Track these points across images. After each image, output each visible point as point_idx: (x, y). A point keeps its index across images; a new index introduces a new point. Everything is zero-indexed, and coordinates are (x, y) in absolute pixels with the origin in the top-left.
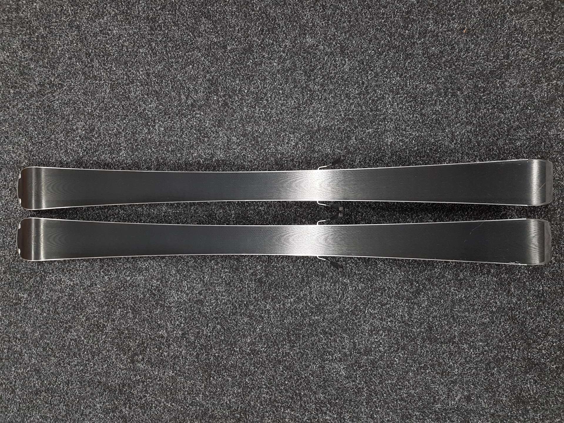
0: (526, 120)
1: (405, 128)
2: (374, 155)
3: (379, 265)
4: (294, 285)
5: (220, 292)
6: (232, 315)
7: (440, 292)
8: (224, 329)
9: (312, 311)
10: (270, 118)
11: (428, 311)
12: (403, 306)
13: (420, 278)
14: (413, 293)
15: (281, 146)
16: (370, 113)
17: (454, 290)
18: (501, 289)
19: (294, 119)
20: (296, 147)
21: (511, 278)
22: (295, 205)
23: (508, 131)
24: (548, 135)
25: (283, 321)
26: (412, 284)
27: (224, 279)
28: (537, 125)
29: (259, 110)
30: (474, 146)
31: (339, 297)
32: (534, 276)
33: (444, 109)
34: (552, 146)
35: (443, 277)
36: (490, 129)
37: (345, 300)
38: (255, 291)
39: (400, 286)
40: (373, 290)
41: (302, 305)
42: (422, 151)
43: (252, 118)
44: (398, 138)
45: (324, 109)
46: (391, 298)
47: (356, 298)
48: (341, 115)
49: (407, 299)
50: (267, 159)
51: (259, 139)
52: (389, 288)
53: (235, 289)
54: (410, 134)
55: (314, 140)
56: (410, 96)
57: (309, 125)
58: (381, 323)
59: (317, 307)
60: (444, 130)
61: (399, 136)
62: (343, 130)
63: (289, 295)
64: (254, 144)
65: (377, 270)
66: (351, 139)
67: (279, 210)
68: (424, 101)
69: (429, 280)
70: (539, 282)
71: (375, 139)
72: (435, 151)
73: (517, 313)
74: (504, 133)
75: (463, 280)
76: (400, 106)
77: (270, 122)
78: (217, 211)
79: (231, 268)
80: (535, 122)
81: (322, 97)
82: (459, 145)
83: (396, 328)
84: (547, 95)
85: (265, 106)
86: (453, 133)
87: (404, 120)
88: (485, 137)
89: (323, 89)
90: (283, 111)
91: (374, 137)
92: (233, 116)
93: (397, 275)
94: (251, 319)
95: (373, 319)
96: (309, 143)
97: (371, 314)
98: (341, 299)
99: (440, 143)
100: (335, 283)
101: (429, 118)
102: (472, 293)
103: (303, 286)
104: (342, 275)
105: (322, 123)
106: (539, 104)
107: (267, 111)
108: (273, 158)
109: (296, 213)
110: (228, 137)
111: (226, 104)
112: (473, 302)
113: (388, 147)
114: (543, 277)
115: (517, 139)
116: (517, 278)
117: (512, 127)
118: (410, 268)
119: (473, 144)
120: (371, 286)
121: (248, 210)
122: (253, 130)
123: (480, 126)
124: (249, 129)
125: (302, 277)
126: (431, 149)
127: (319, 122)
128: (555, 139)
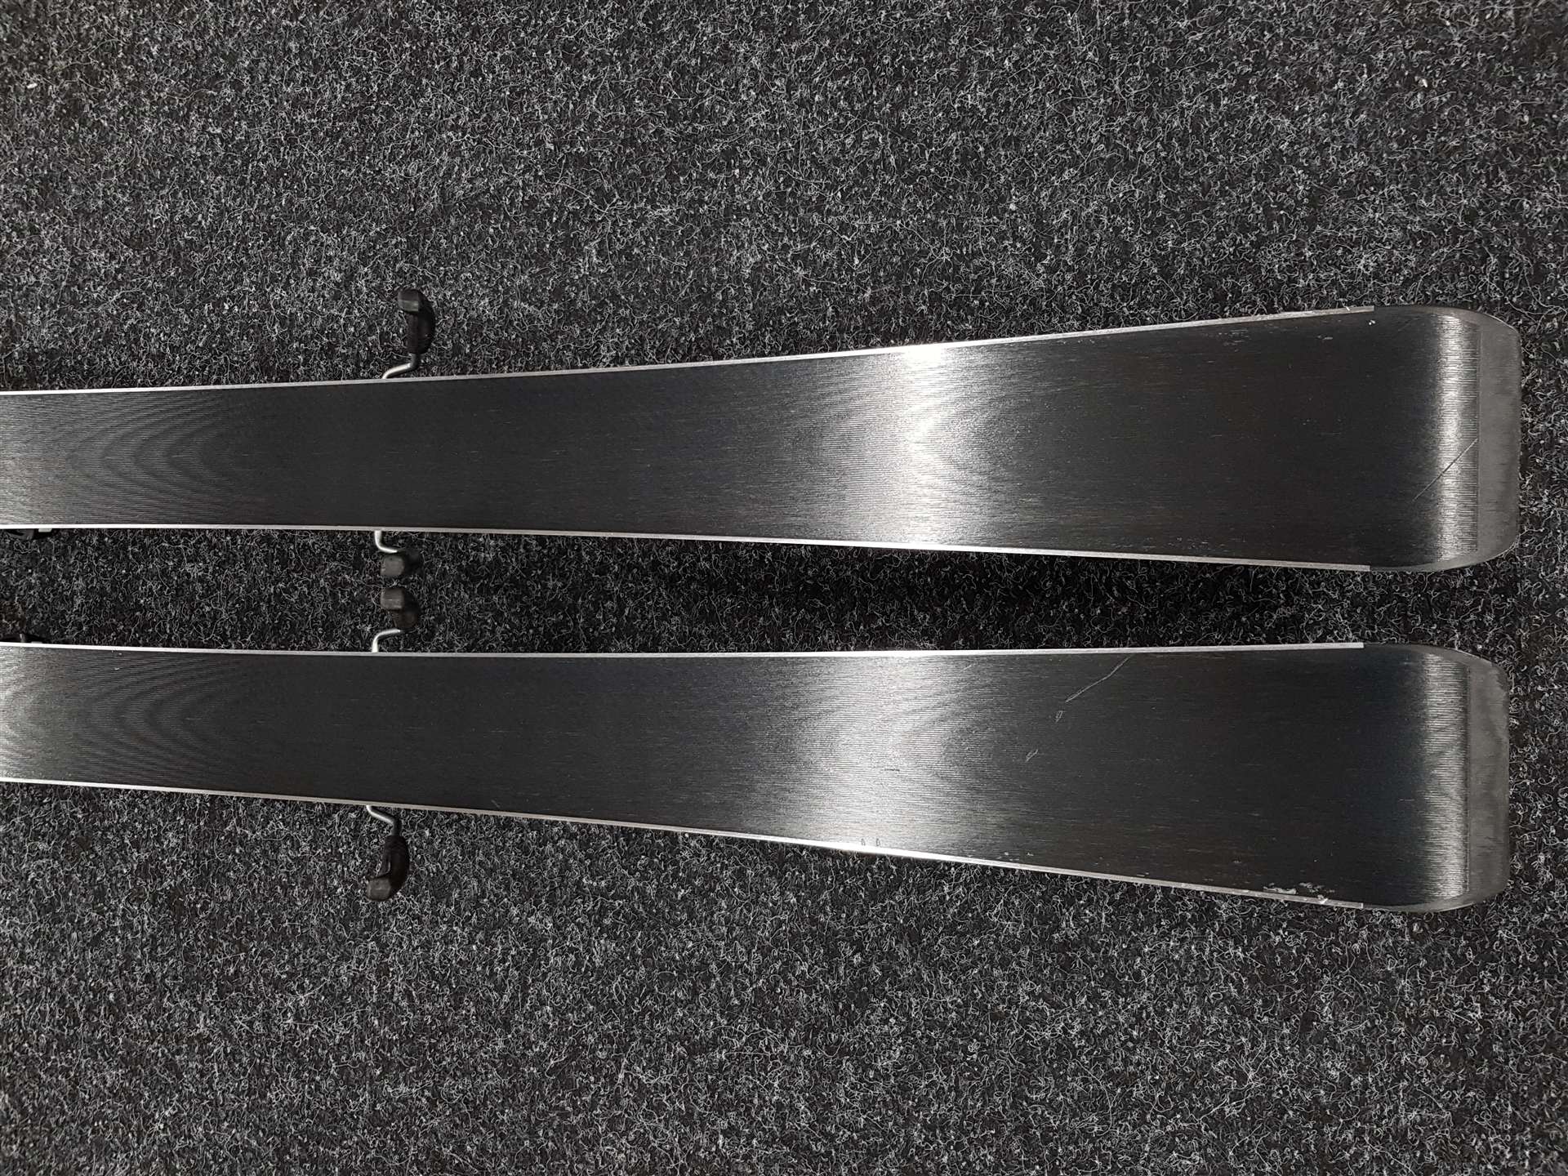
0: (1403, 142)
1: (821, 198)
2: (681, 327)
3: (685, 854)
4: (314, 933)
5: (14, 941)
6: (57, 1052)
7: (966, 1004)
8: (24, 1112)
9: (385, 1058)
10: (245, 164)
11: (904, 1089)
12: (786, 1061)
13: (870, 925)
14: (836, 996)
15: (287, 286)
16: (668, 130)
17: (1031, 993)
18: (1266, 1004)
19: (343, 165)
20: (347, 288)
21: (1317, 953)
22: (332, 557)
23: (1315, 198)
24: (1517, 217)
25: (263, 1096)
26: (832, 954)
27: (33, 883)
28: (1461, 168)
29: (204, 127)
30: (1144, 279)
31: (506, 999)
32: (1438, 947)
33: (1002, 99)
34: (1539, 275)
35: (981, 925)
36: (1223, 193)
37: (532, 1016)
38: (154, 948)
39: (776, 959)
40: (656, 973)
41: (345, 1025)
42: (895, 310)
43: (170, 166)
44: (786, 247)
45: (473, 116)
46: (731, 1019)
47: (579, 1005)
48: (540, 142)
49: (807, 1030)
50: (226, 345)
51: (199, 258)
52: (725, 969)
53: (74, 935)
54: (844, 228)
55: (423, 259)
56: (849, 44)
57: (404, 191)
58: (683, 1138)
59: (407, 1037)
60: (997, 203)
61: (791, 236)
62: (550, 212)
63: (291, 975)
64: (174, 281)
65: (675, 876)
66: (581, 253)
67: (265, 580)
68: (910, 66)
69: (915, 938)
70: (1463, 979)
71: (687, 254)
72: (956, 304)
73: (1349, 1135)
74: (1294, 213)
75: (1076, 945)
76: (802, 91)
77: (242, 182)
78: (19, 576)
79: (62, 835)
80: (1449, 154)
81: (461, 63)
82: (1068, 276)
83: (752, 1166)
84: (1517, 13)
85: (227, 109)
86: (1040, 219)
87: (813, 160)
88: (1196, 231)
89: (466, 27)
90: (300, 127)
91: (680, 244)
92: (99, 158)
93: (765, 905)
94: (134, 1072)
95: (649, 1116)
96: (400, 273)
97: (641, 1091)
98: (512, 1008)
99: (977, 269)
100: (491, 927)
101: (929, 146)
102: (1121, 1019)
103: (354, 938)
104: (522, 891)
105: (459, 180)
106: (1473, 61)
107: (235, 131)
108: (250, 339)
109: (334, 595)
110: (74, 252)
111: (73, 109)
112: (1126, 1062)
113: (741, 290)
114: (1485, 957)
115: (1357, 243)
116: (1352, 953)
117: (1334, 181)
118: (824, 872)
119: (1136, 270)
120: (648, 952)
121: (138, 577)
122: (172, 218)
123: (1172, 177)
124: (159, 212)
125: (351, 898)
126: (935, 299)
127: (448, 174)
128: (1555, 239)
